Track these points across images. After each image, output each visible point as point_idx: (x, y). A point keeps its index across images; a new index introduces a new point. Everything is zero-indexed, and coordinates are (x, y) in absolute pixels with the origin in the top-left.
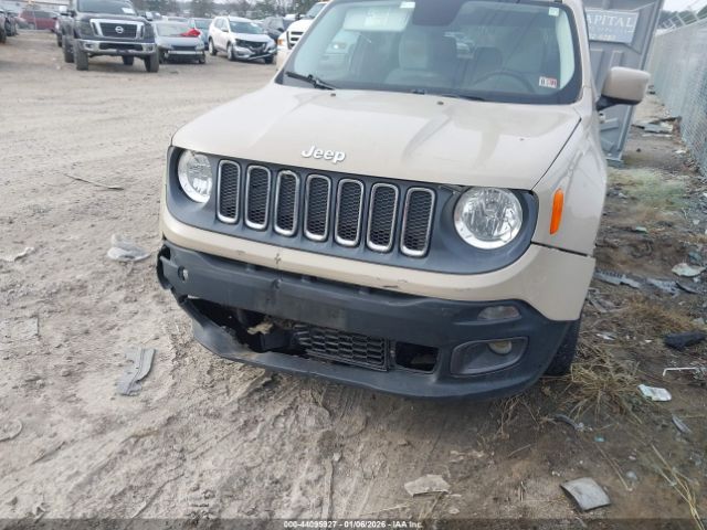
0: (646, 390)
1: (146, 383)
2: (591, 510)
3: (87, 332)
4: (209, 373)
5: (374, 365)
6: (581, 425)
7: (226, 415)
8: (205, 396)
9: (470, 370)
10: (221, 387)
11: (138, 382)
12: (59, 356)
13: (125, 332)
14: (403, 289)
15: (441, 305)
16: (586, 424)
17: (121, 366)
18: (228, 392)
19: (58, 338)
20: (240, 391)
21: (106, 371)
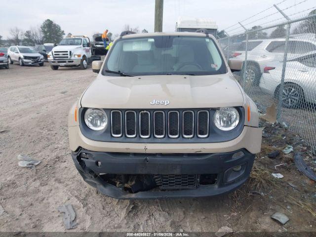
0: (274, 175)
1: (78, 221)
2: (285, 223)
3: (32, 205)
4: (103, 209)
5: (191, 187)
6: (262, 193)
7: (123, 225)
8: (109, 220)
9: (230, 180)
10: (113, 214)
11: (73, 221)
12: (24, 219)
13: (50, 200)
14: (203, 152)
15: (220, 156)
16: (264, 193)
17: (59, 216)
18: (118, 215)
19: (18, 211)
20: (123, 214)
21: (53, 221)
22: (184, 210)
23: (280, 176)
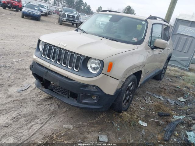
0: (141, 122)
1: (25, 91)
2: (101, 142)
3: (19, 78)
4: (39, 93)
5: (66, 96)
6: (116, 125)
7: (36, 102)
8: (35, 97)
9: (84, 101)
10: (39, 96)
11: (22, 90)
12: (10, 82)
13: (27, 81)
14: (71, 78)
15: (77, 83)
16: (118, 125)
17: (21, 86)
18: (40, 97)
19: (13, 78)
20: (43, 98)
21: (18, 87)
22: (67, 110)
23: (145, 124)
